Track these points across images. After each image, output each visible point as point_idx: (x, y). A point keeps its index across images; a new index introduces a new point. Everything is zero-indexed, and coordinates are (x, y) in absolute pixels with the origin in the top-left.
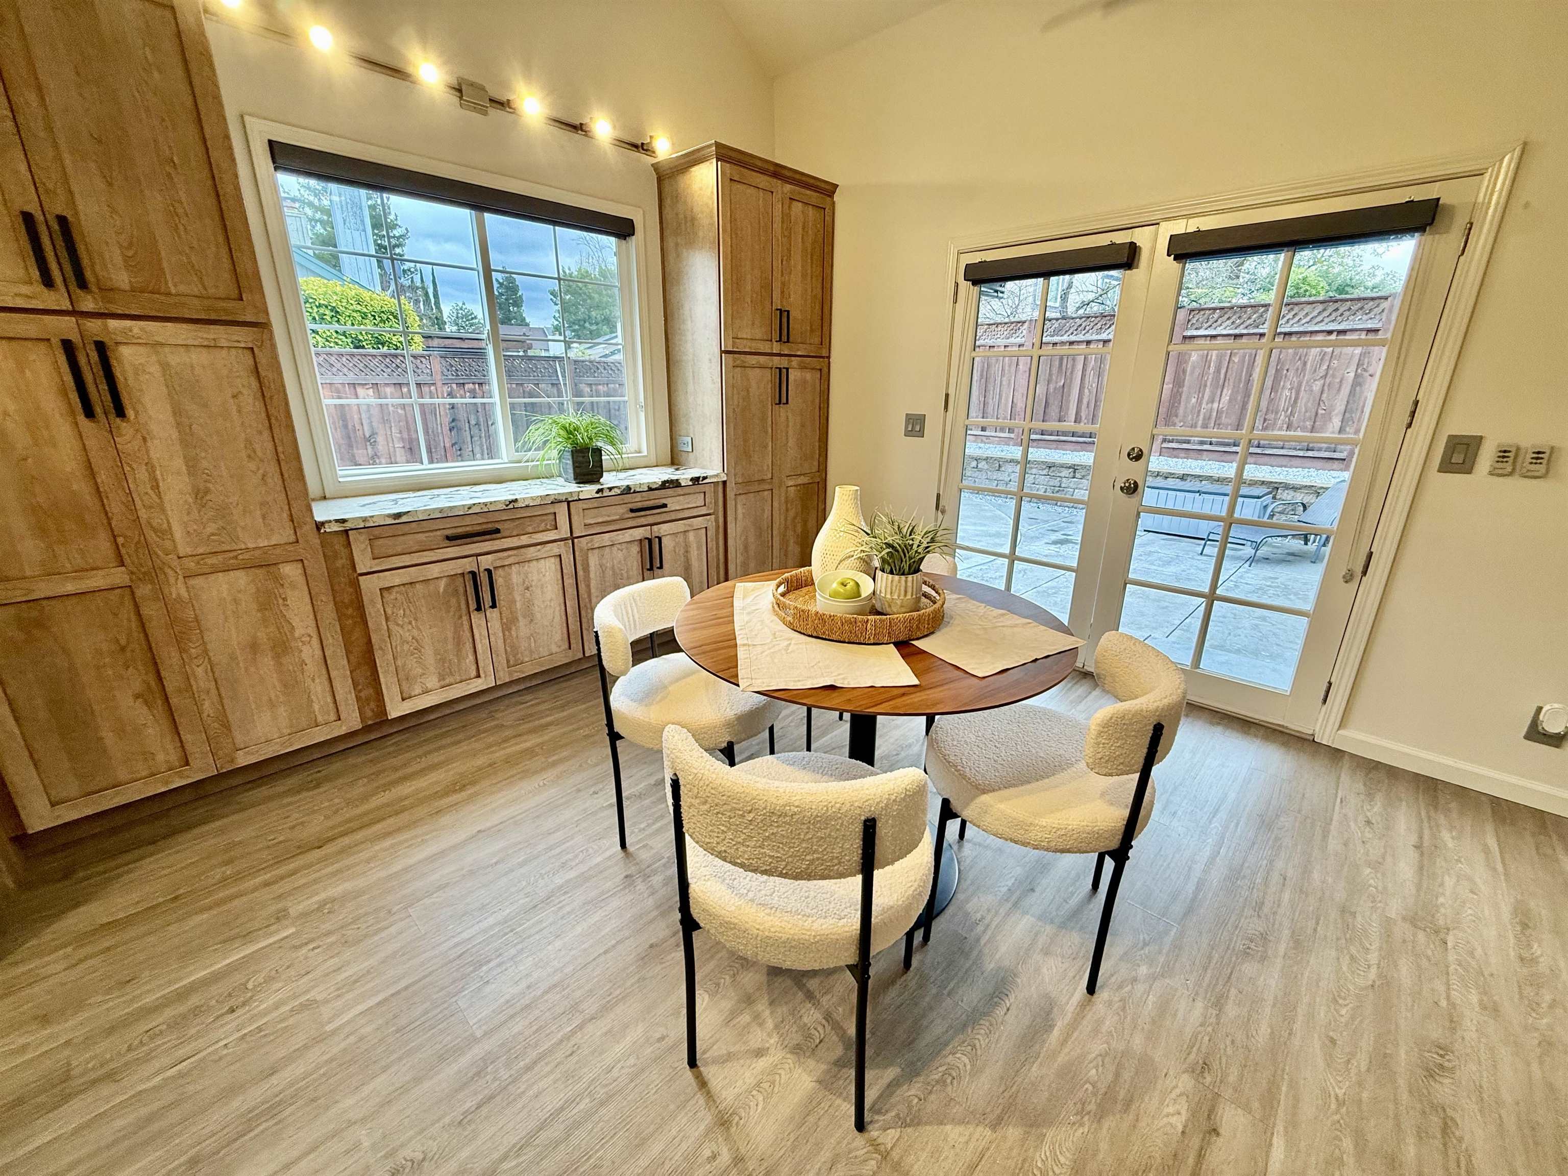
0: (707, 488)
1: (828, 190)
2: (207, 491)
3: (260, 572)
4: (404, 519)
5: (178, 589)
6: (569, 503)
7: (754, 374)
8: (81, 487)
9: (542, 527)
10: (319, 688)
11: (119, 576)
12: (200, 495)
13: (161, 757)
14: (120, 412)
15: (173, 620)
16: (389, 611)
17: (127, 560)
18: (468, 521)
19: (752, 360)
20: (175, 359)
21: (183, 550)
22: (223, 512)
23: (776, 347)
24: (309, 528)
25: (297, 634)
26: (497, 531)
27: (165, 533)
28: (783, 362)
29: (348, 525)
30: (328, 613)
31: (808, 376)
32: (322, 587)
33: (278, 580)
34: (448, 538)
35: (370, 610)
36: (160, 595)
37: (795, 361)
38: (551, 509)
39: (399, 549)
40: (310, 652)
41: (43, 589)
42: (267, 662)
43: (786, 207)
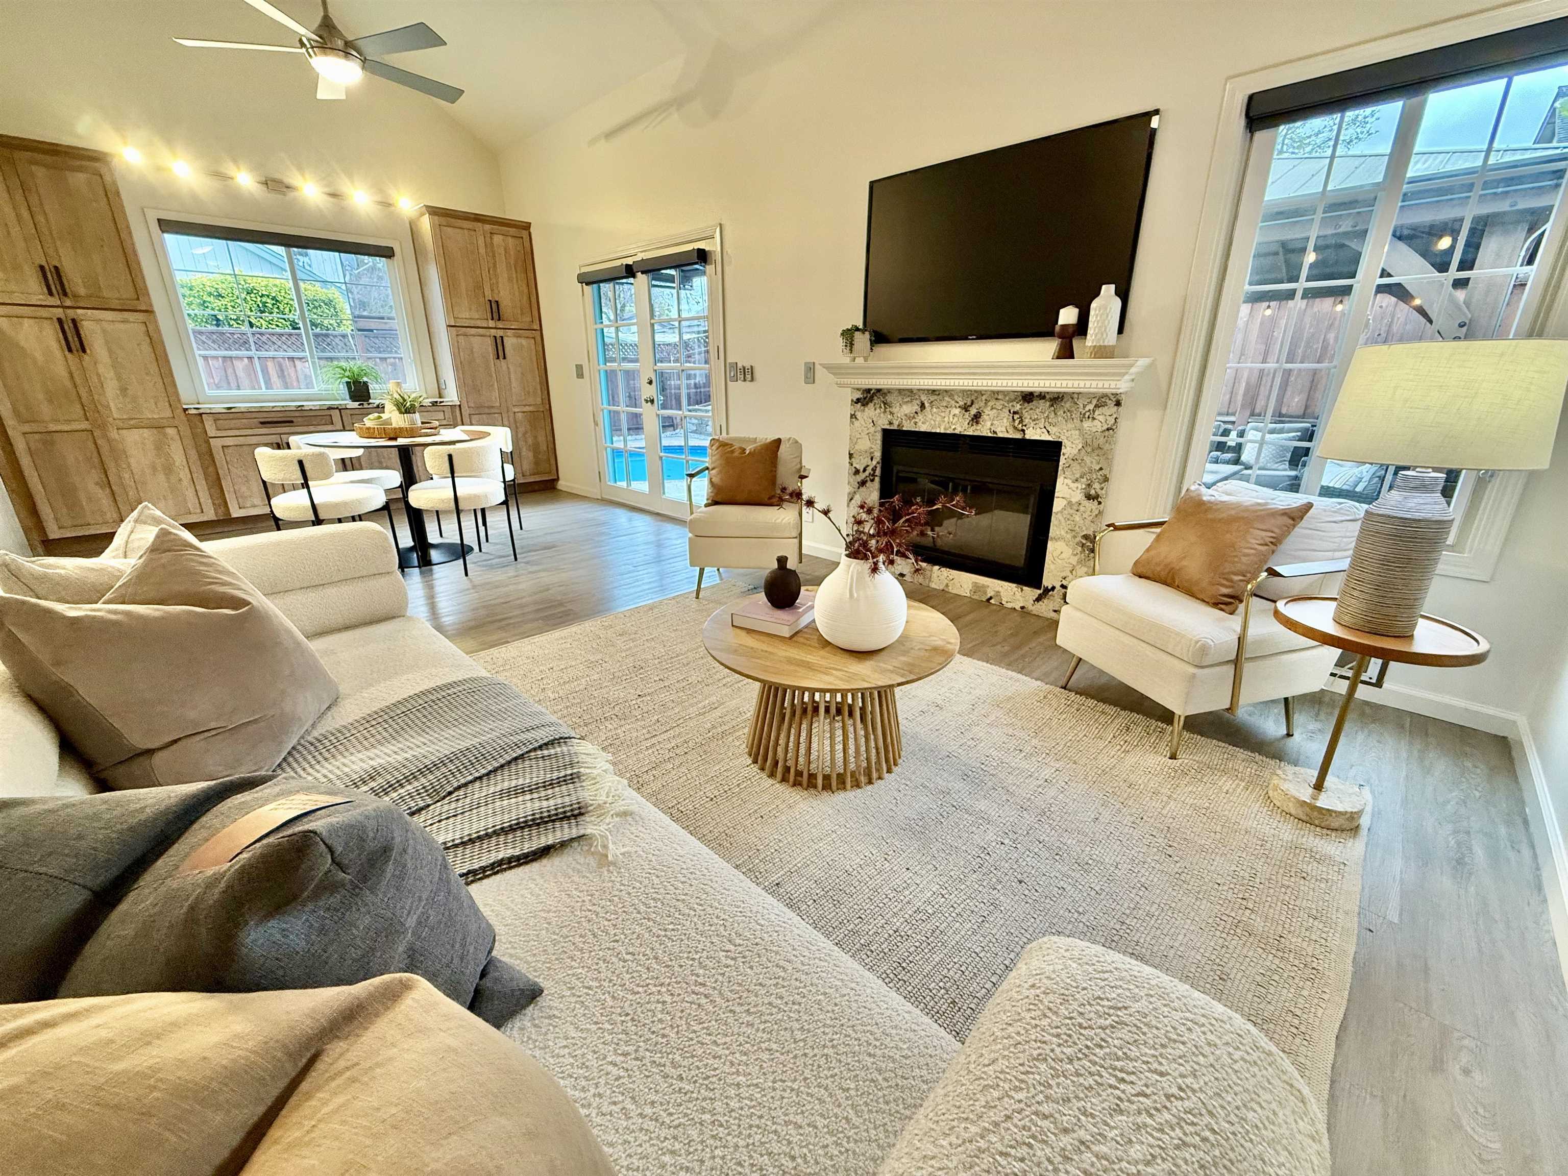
0: (445, 409)
1: (527, 226)
2: (127, 389)
3: (155, 431)
4: (233, 410)
5: (114, 434)
6: (340, 410)
7: (476, 341)
8: (68, 384)
9: (323, 422)
10: (190, 493)
11: (85, 425)
12: (124, 390)
13: (109, 515)
14: (84, 351)
15: (112, 450)
16: (228, 459)
17: (90, 419)
18: (273, 415)
19: (473, 331)
20: (109, 327)
21: (115, 416)
22: (134, 399)
23: (491, 324)
24: (179, 412)
25: (177, 464)
26: (292, 422)
27: (108, 407)
28: (500, 333)
29: (201, 411)
30: (193, 454)
31: (524, 342)
32: (188, 441)
33: (165, 435)
34: (262, 423)
35: (216, 457)
36: (105, 436)
37: (510, 332)
38: (328, 412)
39: (232, 426)
40: (184, 475)
41: (52, 427)
42: (161, 477)
43: (488, 239)
